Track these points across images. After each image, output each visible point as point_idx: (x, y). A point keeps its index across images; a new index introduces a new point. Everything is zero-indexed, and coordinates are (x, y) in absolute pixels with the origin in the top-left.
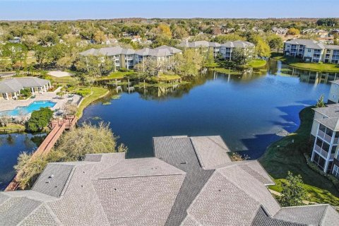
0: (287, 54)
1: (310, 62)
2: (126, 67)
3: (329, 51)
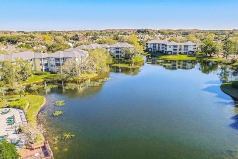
0: (150, 50)
1: (171, 54)
2: (42, 70)
3: (181, 46)
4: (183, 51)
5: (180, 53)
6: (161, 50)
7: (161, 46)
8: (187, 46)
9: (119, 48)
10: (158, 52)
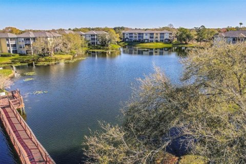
0: (127, 40)
1: (148, 42)
2: (9, 51)
3: (157, 34)
4: (159, 39)
5: (157, 41)
6: (137, 39)
7: (137, 36)
8: (163, 34)
9: (94, 35)
10: (135, 41)
